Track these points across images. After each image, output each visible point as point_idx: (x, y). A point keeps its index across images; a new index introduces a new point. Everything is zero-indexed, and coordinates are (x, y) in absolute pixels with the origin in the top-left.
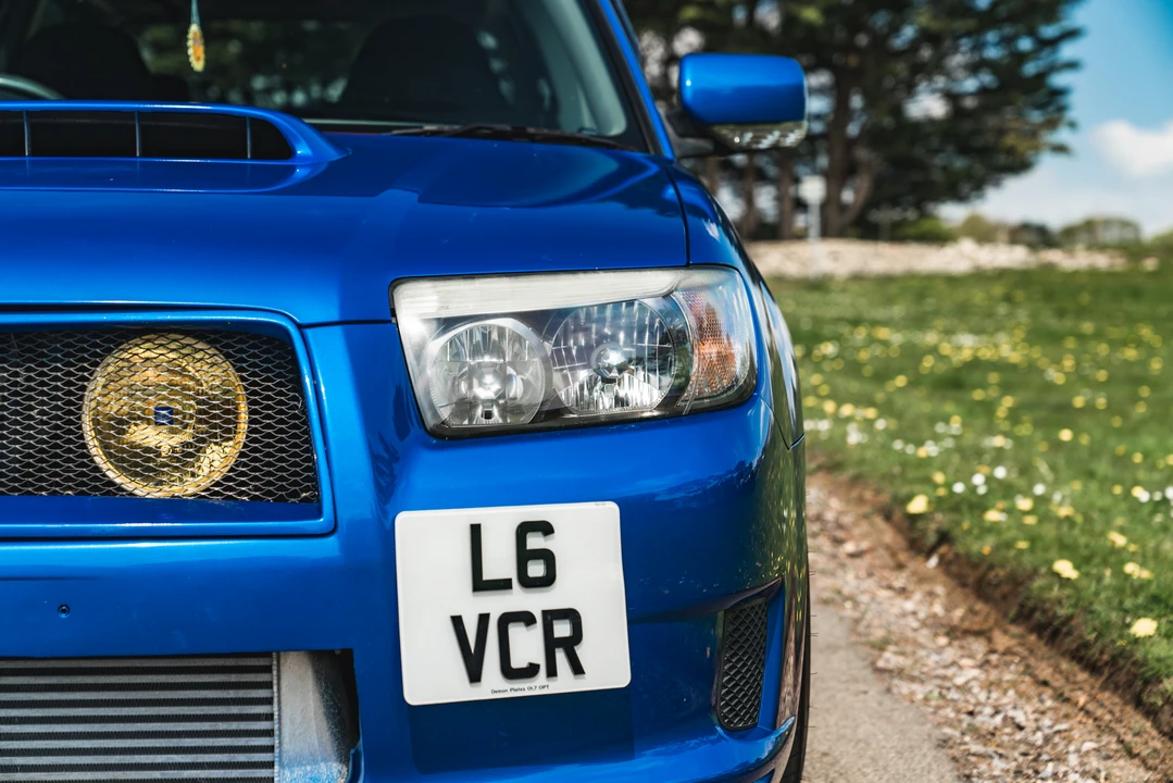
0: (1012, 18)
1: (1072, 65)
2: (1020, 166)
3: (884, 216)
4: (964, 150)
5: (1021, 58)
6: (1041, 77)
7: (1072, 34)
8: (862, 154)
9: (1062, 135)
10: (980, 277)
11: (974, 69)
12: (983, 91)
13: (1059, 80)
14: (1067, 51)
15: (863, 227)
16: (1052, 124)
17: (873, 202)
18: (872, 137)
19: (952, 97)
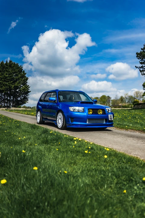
0: (25, 94)
1: (28, 97)
2: (25, 103)
3: (16, 106)
4: (21, 102)
5: (26, 96)
6: (27, 98)
7: (29, 95)
8: (15, 102)
9: (28, 101)
10: (22, 110)
11: (22, 97)
12: (23, 98)
13: (28, 98)
14: (28, 96)
15: (15, 107)
16: (27, 101)
17: (15, 105)
18: (15, 101)
19: (21, 98)
